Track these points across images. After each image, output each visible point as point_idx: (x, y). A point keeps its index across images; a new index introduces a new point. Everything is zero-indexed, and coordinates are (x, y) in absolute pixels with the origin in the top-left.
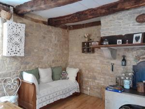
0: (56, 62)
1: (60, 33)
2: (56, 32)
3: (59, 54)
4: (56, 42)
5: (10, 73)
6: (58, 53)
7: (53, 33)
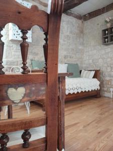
0: (69, 59)
1: (74, 23)
2: (68, 22)
3: (73, 50)
4: (68, 34)
5: (17, 61)
6: (71, 47)
7: (65, 23)
